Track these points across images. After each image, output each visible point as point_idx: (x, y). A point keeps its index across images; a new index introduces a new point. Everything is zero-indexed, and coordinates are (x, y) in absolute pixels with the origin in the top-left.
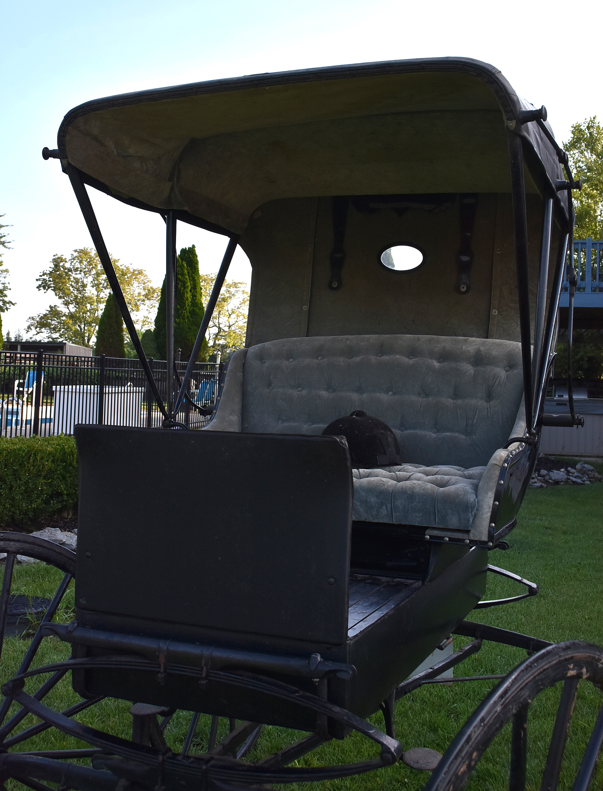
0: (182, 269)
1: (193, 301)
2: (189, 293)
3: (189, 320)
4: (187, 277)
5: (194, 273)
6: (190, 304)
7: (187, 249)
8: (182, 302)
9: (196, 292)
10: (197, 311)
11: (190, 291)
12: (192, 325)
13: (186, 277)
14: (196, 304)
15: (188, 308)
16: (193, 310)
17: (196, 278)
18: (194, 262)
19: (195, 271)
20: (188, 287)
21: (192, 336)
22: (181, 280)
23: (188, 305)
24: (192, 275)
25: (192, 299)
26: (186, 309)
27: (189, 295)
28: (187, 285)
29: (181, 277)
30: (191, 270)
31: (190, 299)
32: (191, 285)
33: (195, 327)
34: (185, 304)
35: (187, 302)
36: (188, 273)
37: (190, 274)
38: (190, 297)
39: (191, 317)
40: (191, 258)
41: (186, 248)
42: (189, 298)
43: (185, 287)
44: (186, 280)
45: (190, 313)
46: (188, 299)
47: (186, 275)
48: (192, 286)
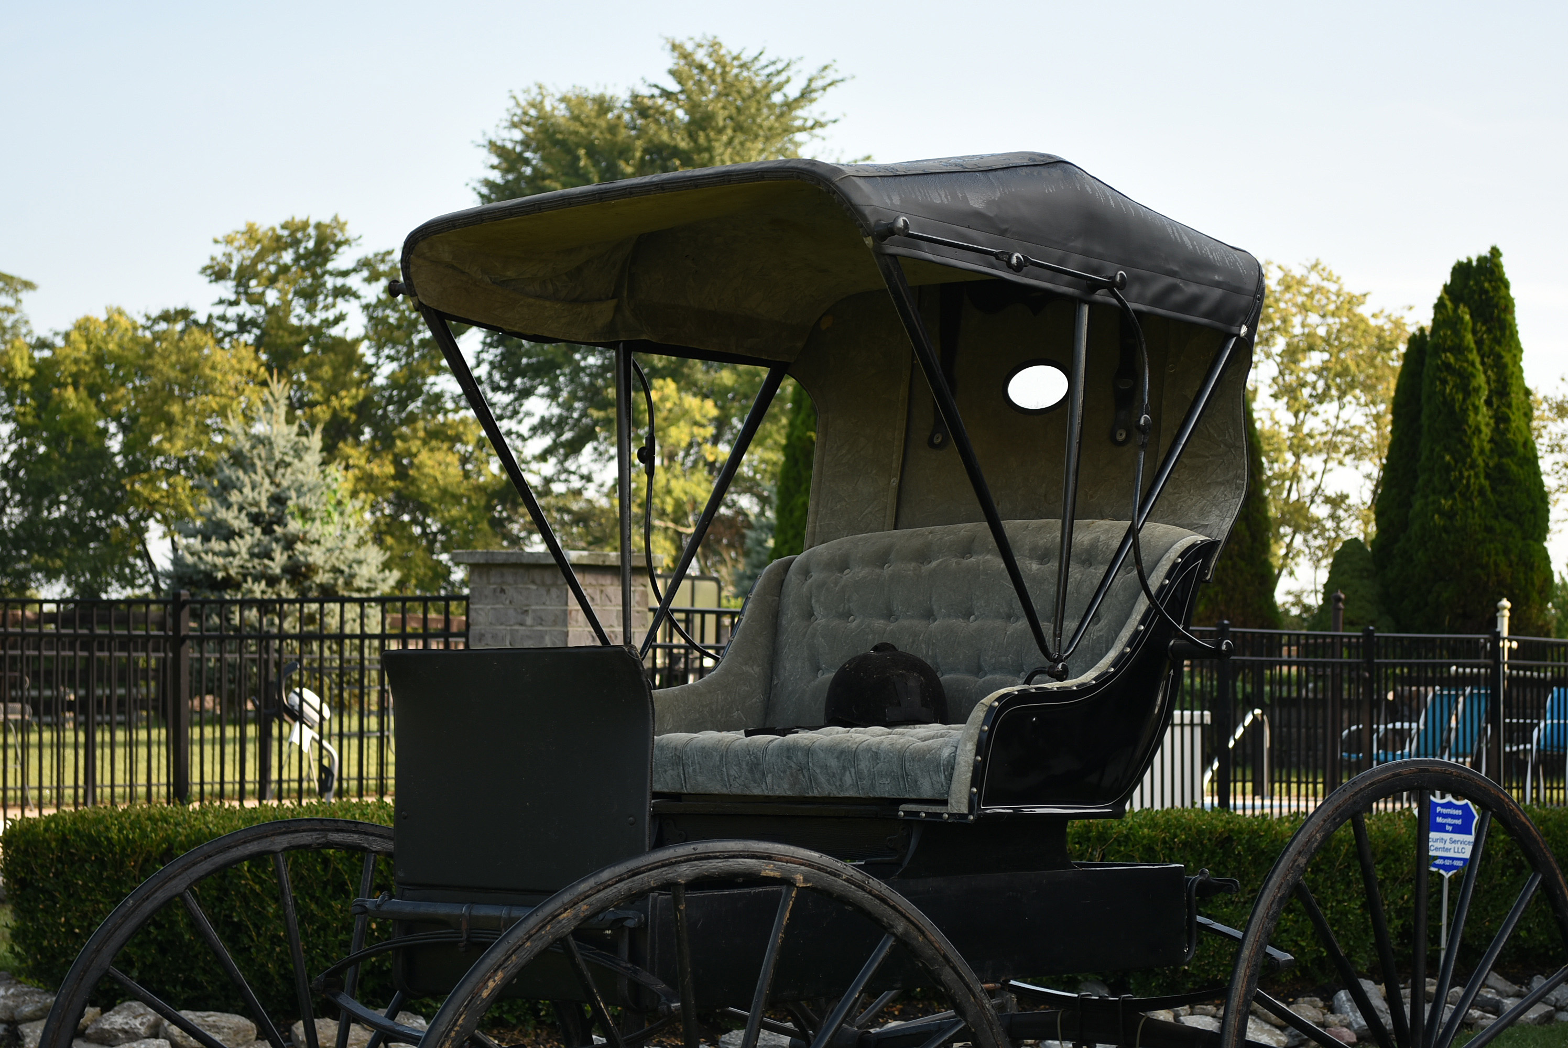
0: (1456, 333)
1: (1497, 438)
2: (1484, 409)
3: (1486, 502)
4: (1475, 357)
5: (1499, 343)
6: (1487, 447)
7: (1474, 263)
8: (1461, 441)
9: (1509, 406)
10: (1514, 468)
11: (1488, 403)
12: (1496, 517)
13: (1470, 357)
14: (1508, 445)
15: (1480, 461)
16: (1500, 468)
17: (1507, 358)
18: (1496, 306)
19: (1503, 335)
20: (1477, 390)
21: (1497, 554)
22: (1454, 370)
23: (1482, 451)
24: (1492, 350)
25: (1496, 429)
26: (1473, 466)
27: (1483, 418)
28: (1474, 383)
29: (1452, 360)
30: (1489, 331)
31: (1486, 432)
32: (1488, 382)
33: (1508, 525)
34: (1468, 447)
35: (1475, 442)
36: (1479, 343)
37: (1486, 348)
38: (1487, 425)
39: (1493, 490)
40: (1487, 292)
41: (1470, 261)
42: (1483, 428)
43: (1468, 391)
44: (1470, 369)
45: (1487, 476)
46: (1480, 431)
47: (1471, 351)
48: (1493, 385)
